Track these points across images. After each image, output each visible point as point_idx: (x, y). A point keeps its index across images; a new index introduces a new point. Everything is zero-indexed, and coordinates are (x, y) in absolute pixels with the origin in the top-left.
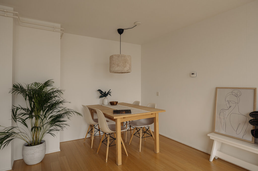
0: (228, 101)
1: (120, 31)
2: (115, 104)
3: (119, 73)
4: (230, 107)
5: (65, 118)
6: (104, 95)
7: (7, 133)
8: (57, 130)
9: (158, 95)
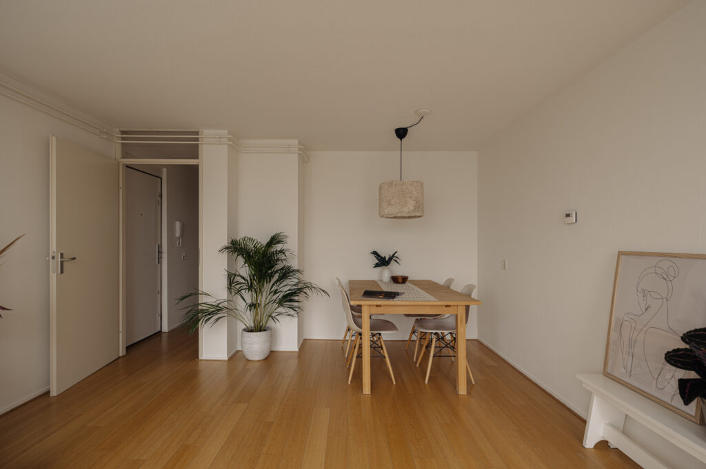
0: (643, 291)
1: (401, 133)
2: (400, 281)
3: (400, 217)
4: (646, 310)
5: (301, 297)
6: (383, 262)
7: (217, 306)
8: (289, 315)
9: (505, 266)
